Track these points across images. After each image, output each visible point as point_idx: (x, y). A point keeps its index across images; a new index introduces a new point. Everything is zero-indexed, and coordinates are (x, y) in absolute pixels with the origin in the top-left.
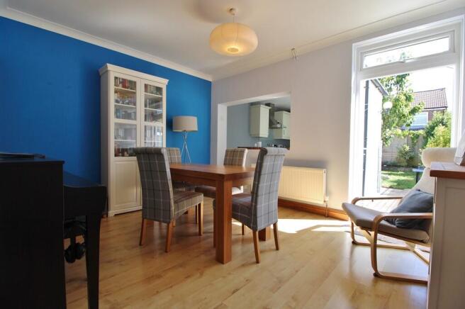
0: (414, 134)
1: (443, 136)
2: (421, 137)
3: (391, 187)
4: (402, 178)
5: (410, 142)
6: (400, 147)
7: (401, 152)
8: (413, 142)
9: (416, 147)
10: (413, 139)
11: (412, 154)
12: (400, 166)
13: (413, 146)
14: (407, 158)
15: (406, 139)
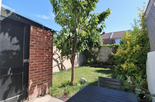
0: (115, 46)
5: (114, 50)
7: (109, 56)
15: (112, 49)
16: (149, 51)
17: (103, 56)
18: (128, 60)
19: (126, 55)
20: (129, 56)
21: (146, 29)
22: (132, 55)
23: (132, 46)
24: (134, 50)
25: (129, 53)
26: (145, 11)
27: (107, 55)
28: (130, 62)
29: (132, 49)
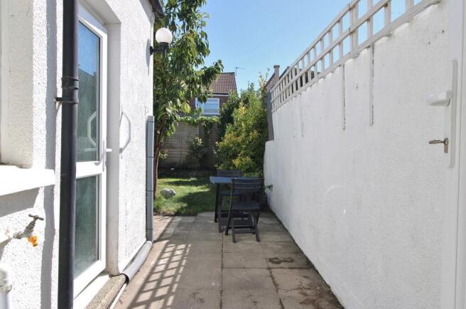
0: (207, 121)
1: (245, 121)
2: (215, 127)
3: (178, 214)
4: (195, 189)
5: (203, 133)
6: (191, 140)
7: (191, 148)
8: (206, 133)
9: (210, 140)
10: (206, 129)
11: (205, 150)
12: (191, 169)
13: (206, 138)
14: (200, 156)
15: (198, 128)
16: (267, 140)
17: (174, 148)
18: (242, 152)
19: (239, 145)
20: (244, 146)
21: (266, 110)
22: (247, 145)
23: (248, 132)
24: (251, 137)
25: (243, 141)
26: (268, 80)
27: (186, 146)
28: (245, 155)
29: (248, 135)
